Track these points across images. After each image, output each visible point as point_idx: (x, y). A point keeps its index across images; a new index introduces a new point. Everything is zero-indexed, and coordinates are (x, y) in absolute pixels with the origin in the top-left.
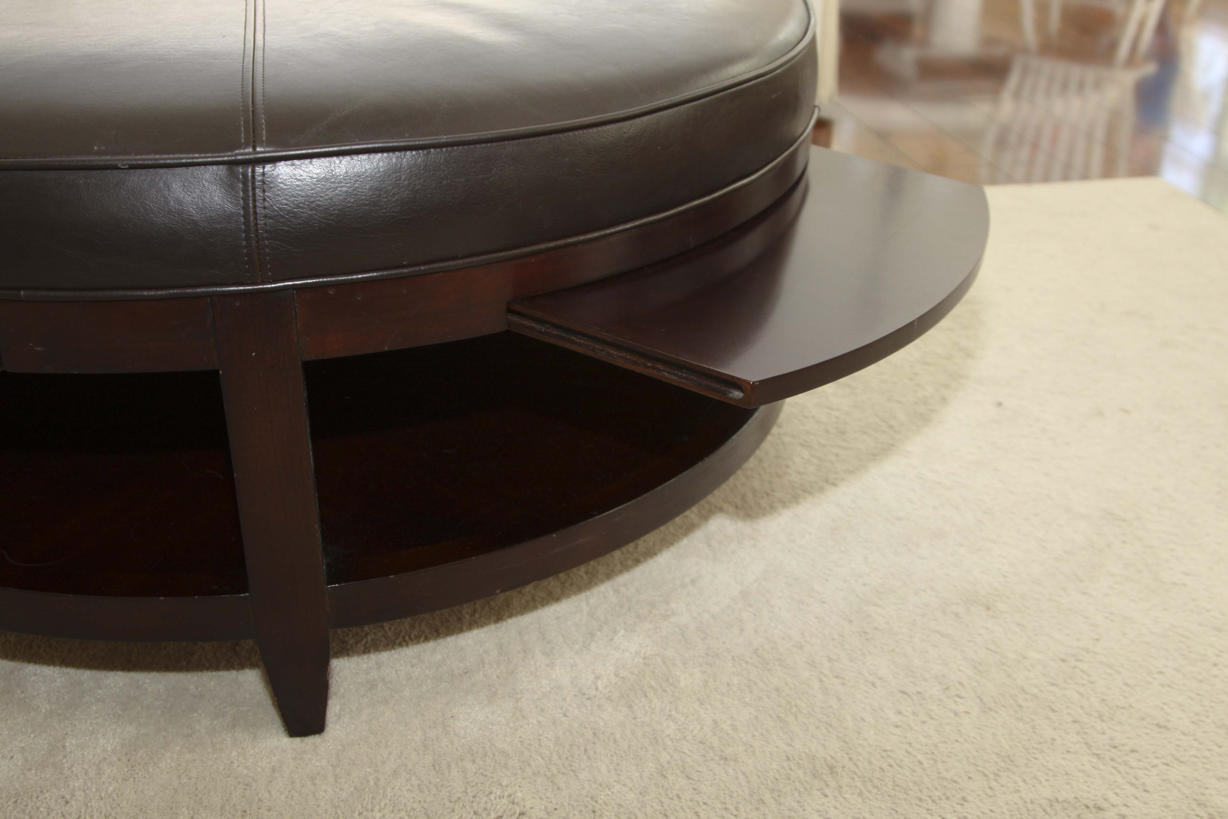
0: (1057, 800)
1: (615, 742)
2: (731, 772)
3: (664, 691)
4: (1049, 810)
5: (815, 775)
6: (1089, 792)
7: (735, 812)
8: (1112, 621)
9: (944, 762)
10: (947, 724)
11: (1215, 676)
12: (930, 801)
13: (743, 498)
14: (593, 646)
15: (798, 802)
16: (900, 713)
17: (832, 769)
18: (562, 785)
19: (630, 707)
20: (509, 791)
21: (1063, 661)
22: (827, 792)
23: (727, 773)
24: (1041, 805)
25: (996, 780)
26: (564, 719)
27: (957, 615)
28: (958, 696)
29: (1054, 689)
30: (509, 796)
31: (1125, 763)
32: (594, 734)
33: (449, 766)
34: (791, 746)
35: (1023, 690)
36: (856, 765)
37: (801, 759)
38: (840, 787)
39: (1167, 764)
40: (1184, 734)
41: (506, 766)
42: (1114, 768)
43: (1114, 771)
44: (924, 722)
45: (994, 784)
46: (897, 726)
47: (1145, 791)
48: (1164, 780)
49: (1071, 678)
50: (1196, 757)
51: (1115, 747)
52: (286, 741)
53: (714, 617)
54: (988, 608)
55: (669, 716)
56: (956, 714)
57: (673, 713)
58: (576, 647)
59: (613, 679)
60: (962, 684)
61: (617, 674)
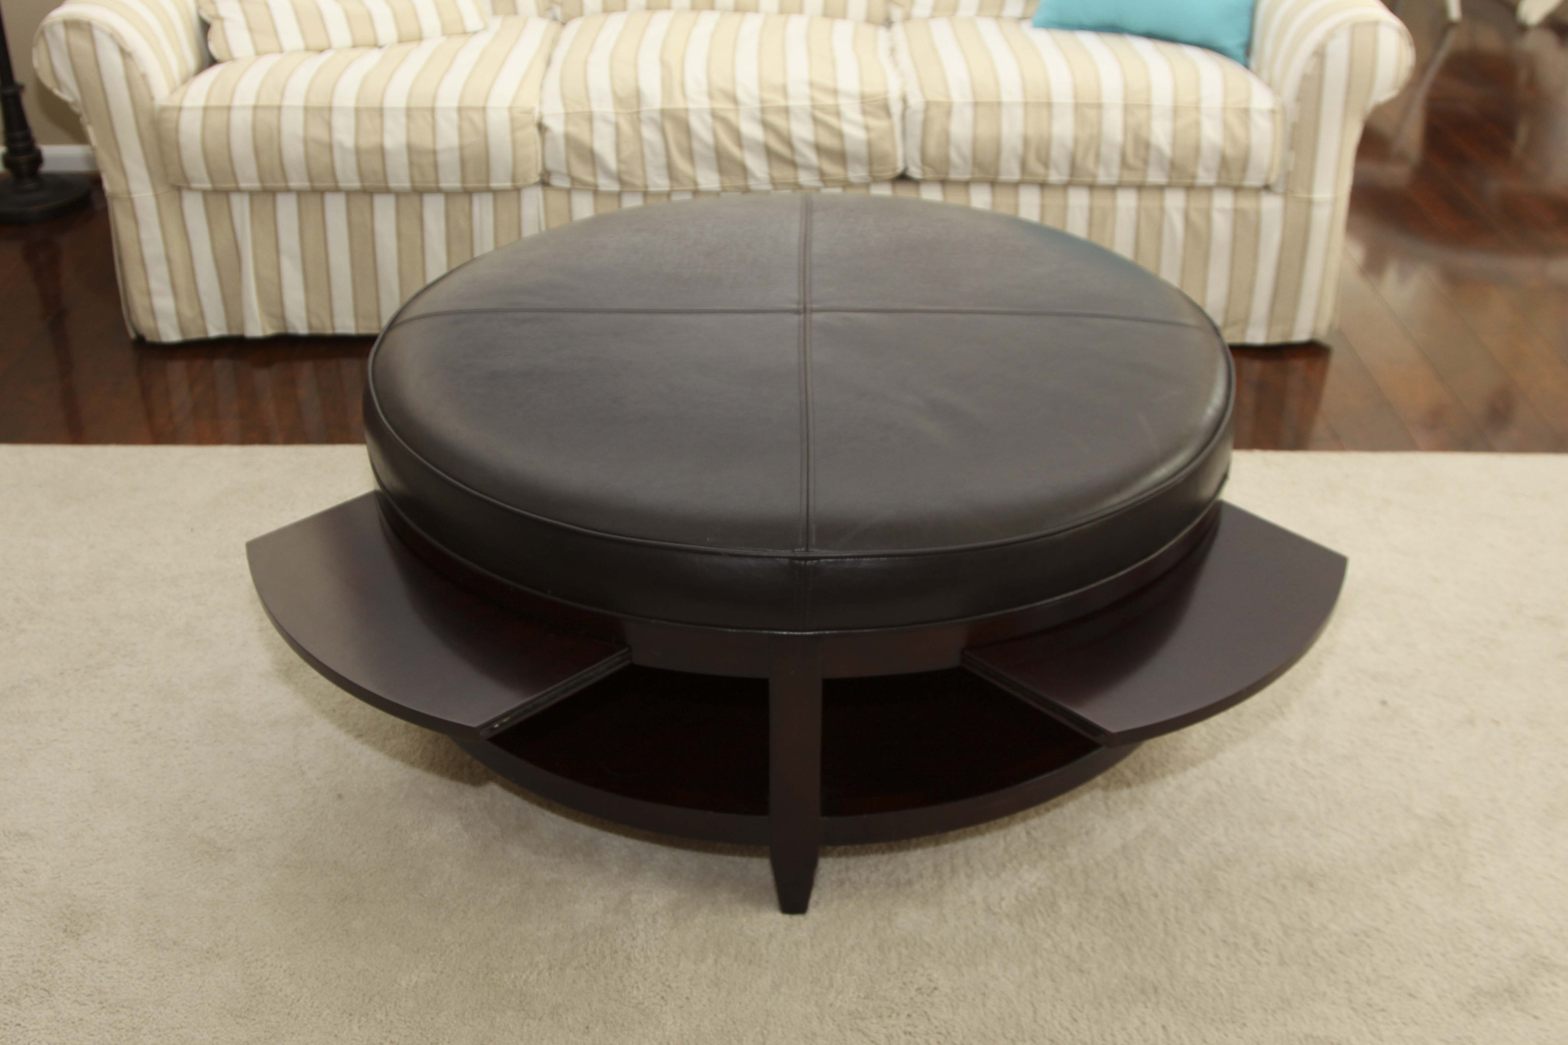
0: (1312, 1036)
1: (1007, 947)
2: (1084, 980)
3: (1049, 916)
5: (1143, 991)
7: (1081, 1009)
8: (1407, 909)
9: (1239, 997)
10: (1250, 970)
11: (1472, 964)
13: (1142, 767)
14: (1003, 875)
15: (1126, 1009)
16: (1217, 956)
17: (1156, 990)
18: (966, 973)
19: (1022, 924)
20: (929, 971)
21: (1356, 935)
22: (1149, 1005)
23: (1081, 981)
25: (1273, 1016)
26: (973, 926)
27: (1284, 887)
28: (1264, 950)
29: (1341, 956)
30: (928, 975)
31: (1373, 1018)
32: (993, 940)
33: (890, 949)
34: (1132, 969)
35: (1315, 953)
36: (1174, 989)
37: (1136, 979)
38: (1158, 1003)
39: (1404, 1023)
40: (1427, 1003)
41: (929, 955)
42: (1363, 1020)
43: (1363, 1022)
44: (1233, 966)
45: (1270, 1017)
46: (1212, 966)
49: (1356, 949)
51: (1370, 1006)
52: (779, 916)
53: (1097, 864)
54: (1311, 885)
55: (1049, 936)
56: (1259, 963)
57: (1052, 934)
58: (991, 873)
59: (1014, 901)
60: (1270, 941)
61: (1017, 898)
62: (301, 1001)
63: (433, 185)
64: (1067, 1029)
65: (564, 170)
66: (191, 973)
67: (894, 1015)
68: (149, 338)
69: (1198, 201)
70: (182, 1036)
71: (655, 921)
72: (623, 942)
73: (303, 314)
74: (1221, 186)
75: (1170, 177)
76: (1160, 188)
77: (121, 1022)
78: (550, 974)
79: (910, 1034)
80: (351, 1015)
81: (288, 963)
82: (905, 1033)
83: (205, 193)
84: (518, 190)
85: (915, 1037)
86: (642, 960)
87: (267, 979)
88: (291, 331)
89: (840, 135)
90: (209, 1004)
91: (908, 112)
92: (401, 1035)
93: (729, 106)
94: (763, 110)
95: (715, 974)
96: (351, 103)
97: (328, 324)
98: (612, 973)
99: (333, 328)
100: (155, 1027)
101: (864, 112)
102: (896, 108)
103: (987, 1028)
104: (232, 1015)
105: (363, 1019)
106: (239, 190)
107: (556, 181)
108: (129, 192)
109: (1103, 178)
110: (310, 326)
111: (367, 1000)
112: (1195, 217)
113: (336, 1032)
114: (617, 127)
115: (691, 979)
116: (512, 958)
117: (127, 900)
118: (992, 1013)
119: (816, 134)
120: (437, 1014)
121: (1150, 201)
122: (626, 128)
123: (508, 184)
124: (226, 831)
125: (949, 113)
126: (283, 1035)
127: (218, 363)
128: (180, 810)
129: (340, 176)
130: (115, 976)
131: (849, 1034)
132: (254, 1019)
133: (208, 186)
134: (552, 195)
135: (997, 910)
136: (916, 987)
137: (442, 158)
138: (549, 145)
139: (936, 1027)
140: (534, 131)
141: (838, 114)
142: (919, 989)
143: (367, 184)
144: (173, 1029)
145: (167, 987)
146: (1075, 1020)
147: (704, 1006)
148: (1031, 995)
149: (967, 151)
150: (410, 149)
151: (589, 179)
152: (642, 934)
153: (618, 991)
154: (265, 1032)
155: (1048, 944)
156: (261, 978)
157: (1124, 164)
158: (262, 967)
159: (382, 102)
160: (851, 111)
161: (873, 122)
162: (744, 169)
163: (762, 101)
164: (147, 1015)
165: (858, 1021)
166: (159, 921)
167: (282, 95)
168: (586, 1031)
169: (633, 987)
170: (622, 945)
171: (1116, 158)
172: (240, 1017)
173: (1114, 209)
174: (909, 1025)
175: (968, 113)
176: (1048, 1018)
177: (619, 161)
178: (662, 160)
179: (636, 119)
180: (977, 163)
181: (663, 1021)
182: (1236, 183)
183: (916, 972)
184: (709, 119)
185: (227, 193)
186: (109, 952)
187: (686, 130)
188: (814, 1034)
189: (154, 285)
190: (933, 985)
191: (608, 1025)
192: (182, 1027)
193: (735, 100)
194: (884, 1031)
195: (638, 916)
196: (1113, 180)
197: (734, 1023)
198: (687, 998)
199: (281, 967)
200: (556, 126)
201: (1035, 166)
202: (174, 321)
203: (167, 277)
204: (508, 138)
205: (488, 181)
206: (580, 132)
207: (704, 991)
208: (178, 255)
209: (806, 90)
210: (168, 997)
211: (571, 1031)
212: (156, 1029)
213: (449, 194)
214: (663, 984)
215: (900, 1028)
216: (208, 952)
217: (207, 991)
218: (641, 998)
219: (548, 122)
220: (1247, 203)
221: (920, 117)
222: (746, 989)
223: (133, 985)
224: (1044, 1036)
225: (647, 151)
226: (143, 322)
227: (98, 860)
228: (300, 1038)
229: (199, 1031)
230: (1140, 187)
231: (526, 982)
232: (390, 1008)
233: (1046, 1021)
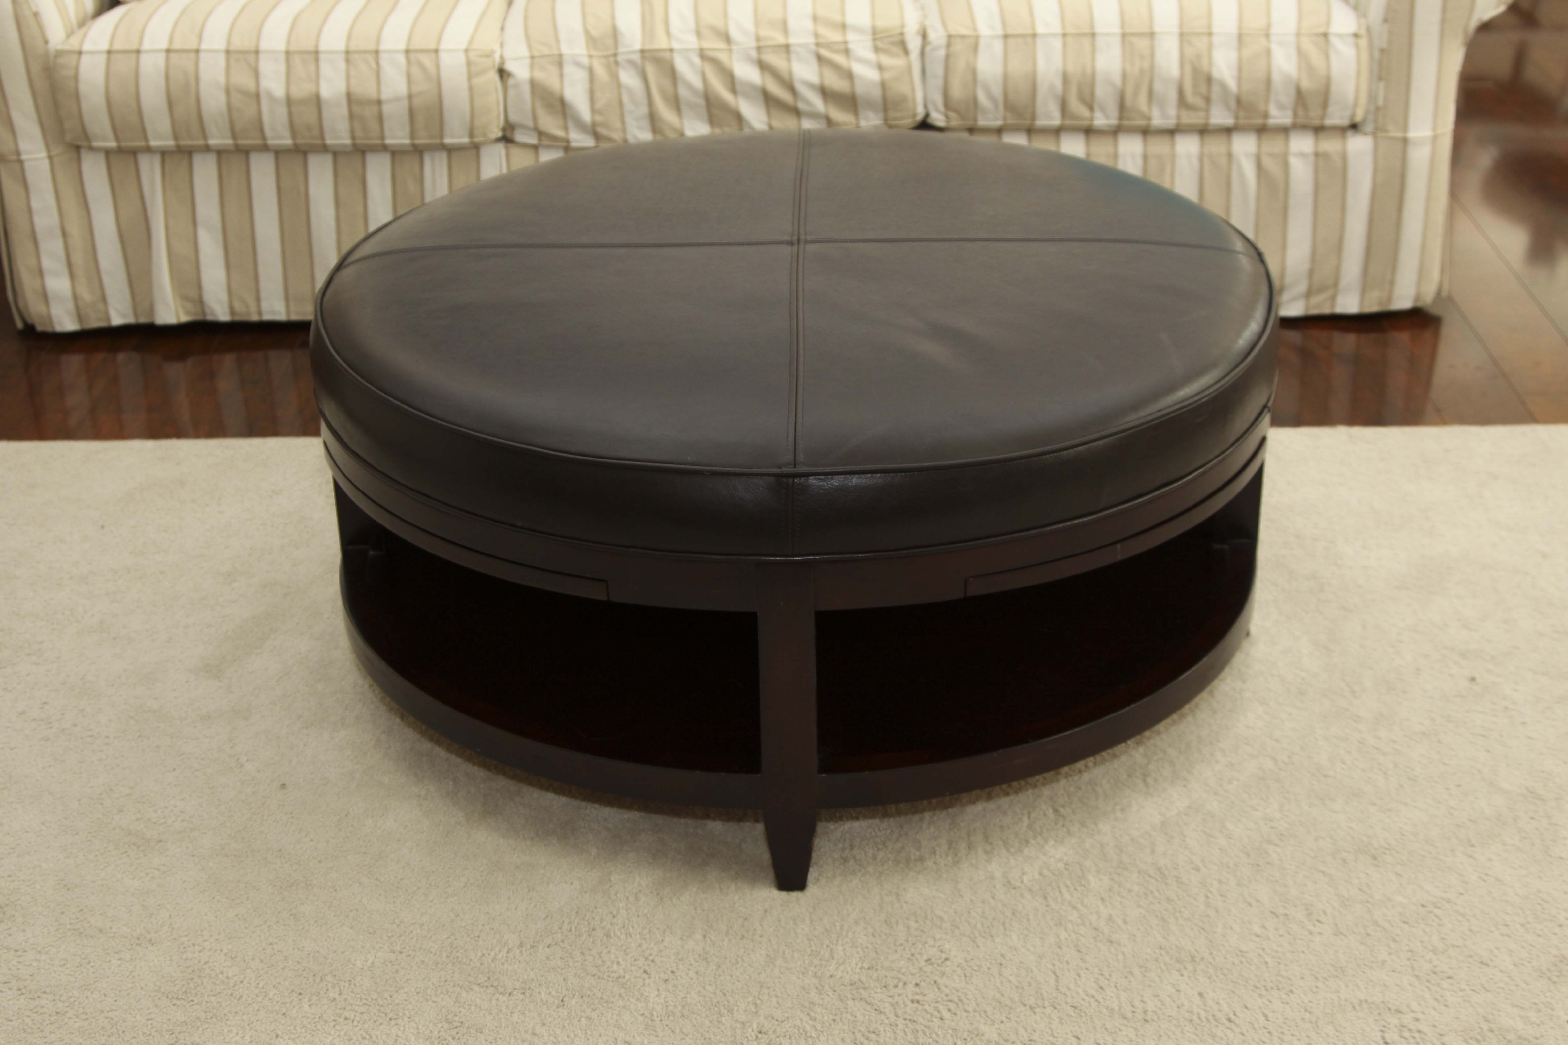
0: (1366, 1001)
1: (1028, 920)
2: (1113, 950)
3: (1076, 889)
4: (1357, 1007)
5: (1179, 960)
6: (1397, 1000)
7: (1108, 977)
8: (1484, 881)
9: (1286, 965)
10: (1301, 939)
12: (1263, 989)
14: (1026, 851)
15: (1159, 977)
16: (1264, 927)
17: (1193, 958)
18: (981, 945)
19: (1045, 898)
20: (940, 943)
21: (1423, 906)
22: (1184, 973)
23: (1110, 952)
24: (1352, 1003)
25: (1324, 983)
26: (991, 900)
27: (1344, 861)
28: (1318, 921)
29: (1405, 926)
30: (939, 947)
31: (1438, 985)
32: (1013, 913)
33: (897, 923)
34: (1168, 940)
35: (1376, 923)
36: (1214, 958)
37: (1172, 949)
38: (1195, 971)
39: (1474, 991)
40: (1501, 971)
41: (940, 927)
42: (1427, 987)
43: (1426, 989)
44: (1281, 936)
45: (1320, 984)
46: (1258, 936)
47: (1446, 1006)
48: (1465, 1001)
49: (1423, 919)
50: (1503, 988)
51: (1435, 973)
52: (776, 893)
53: (1132, 840)
54: (1375, 858)
55: (1074, 908)
56: (1311, 933)
57: (1079, 906)
58: (1012, 850)
59: (1037, 876)
60: (1325, 913)
61: (1041, 874)
62: (245, 982)
63: (378, 142)
64: (1093, 997)
65: (530, 124)
66: (120, 959)
67: (901, 985)
68: (39, 328)
69: (1273, 145)
70: (112, 1019)
71: (637, 899)
72: (602, 920)
73: (224, 297)
74: (1298, 127)
75: (1237, 118)
76: (1228, 131)
77: (42, 1007)
78: (521, 952)
79: (918, 1002)
80: (300, 994)
81: (230, 947)
82: (913, 1002)
83: (108, 152)
84: (476, 147)
85: (923, 1005)
86: (623, 937)
87: (206, 963)
88: (209, 318)
89: (849, 75)
90: (142, 988)
91: (928, 49)
92: (356, 1012)
93: (722, 45)
94: (759, 49)
95: (704, 949)
96: (281, 46)
97: (253, 309)
98: (590, 950)
99: (260, 313)
100: (81, 1010)
101: (877, 50)
102: (914, 44)
103: (1003, 995)
104: (168, 997)
105: (314, 998)
106: (149, 150)
107: (520, 137)
108: (18, 153)
109: (1157, 121)
110: (232, 312)
111: (318, 980)
112: (1269, 163)
113: (284, 1010)
114: (591, 71)
115: (677, 954)
116: (479, 937)
117: (45, 892)
118: (1010, 981)
119: (821, 76)
120: (397, 992)
121: (1216, 146)
122: (601, 72)
123: (465, 140)
124: (155, 823)
125: (975, 48)
126: (225, 1015)
127: (121, 357)
128: (102, 804)
129: (268, 132)
130: (35, 964)
131: (850, 1003)
132: (193, 1001)
133: (113, 144)
134: (515, 151)
135: (1018, 884)
136: (925, 957)
137: (386, 109)
138: (511, 93)
139: (947, 995)
140: (494, 76)
141: (847, 52)
142: (929, 960)
143: (300, 141)
144: (102, 1012)
145: (93, 973)
146: (1102, 988)
147: (692, 979)
148: (1054, 965)
149: (997, 91)
150: (350, 98)
151: (560, 133)
152: (623, 912)
153: (596, 967)
154: (205, 1012)
155: (1074, 916)
156: (199, 961)
157: (1182, 102)
158: (200, 952)
159: (317, 46)
160: (861, 47)
161: (886, 60)
162: (739, 118)
163: (758, 39)
164: (72, 1000)
165: (862, 991)
166: (82, 910)
167: (200, 37)
168: (562, 1004)
169: (613, 962)
170: (601, 922)
171: (1172, 96)
172: (177, 998)
173: (1173, 156)
174: (917, 994)
175: (998, 47)
176: (1072, 986)
177: (593, 111)
178: (645, 110)
179: (613, 62)
180: (1009, 106)
181: (646, 994)
182: (1316, 122)
183: (926, 943)
184: (697, 61)
185: (134, 153)
186: (26, 942)
187: (673, 74)
188: (813, 1003)
189: (46, 263)
190: (944, 956)
191: (585, 998)
192: (112, 1011)
193: (728, 39)
194: (890, 1000)
195: (618, 895)
196: (1170, 123)
197: (724, 994)
198: (673, 972)
199: (222, 950)
200: (520, 71)
201: (1077, 108)
202: (71, 306)
203: (62, 253)
204: (465, 85)
205: (442, 136)
206: (548, 77)
207: (691, 965)
208: (75, 230)
209: (809, 24)
210: (95, 982)
211: (544, 1004)
212: (83, 1013)
213: (395, 153)
214: (646, 959)
215: (907, 996)
216: (139, 939)
217: (139, 975)
218: (622, 972)
219: (509, 66)
220: (1330, 145)
221: (942, 53)
222: (738, 962)
223: (55, 972)
224: (1067, 1003)
225: (626, 99)
226: (35, 309)
227: (9, 854)
228: (244, 1017)
229: (130, 1014)
230: (1203, 131)
231: (494, 960)
232: (344, 986)
233: (1069, 988)
